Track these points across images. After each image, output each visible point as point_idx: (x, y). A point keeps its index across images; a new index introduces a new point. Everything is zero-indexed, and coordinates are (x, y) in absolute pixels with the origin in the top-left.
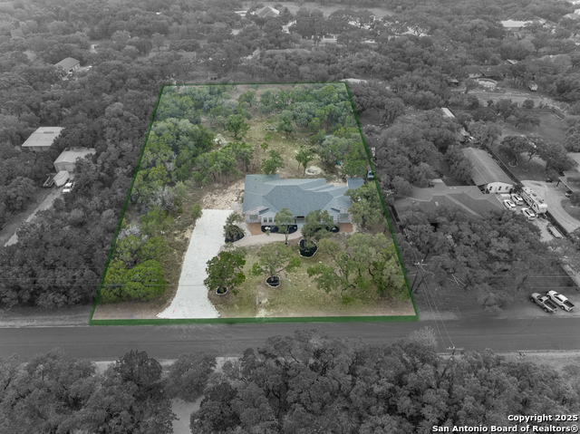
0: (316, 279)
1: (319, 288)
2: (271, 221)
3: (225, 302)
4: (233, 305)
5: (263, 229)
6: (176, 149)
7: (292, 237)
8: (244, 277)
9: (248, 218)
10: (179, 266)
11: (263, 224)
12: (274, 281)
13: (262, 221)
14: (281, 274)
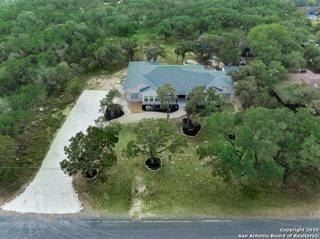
0: (209, 163)
1: (214, 175)
2: (151, 100)
3: (92, 189)
4: (101, 194)
5: (144, 108)
6: (69, 42)
7: (173, 115)
8: (115, 158)
9: (129, 97)
10: (49, 143)
11: (144, 103)
12: (153, 163)
13: (143, 100)
14: (163, 155)
